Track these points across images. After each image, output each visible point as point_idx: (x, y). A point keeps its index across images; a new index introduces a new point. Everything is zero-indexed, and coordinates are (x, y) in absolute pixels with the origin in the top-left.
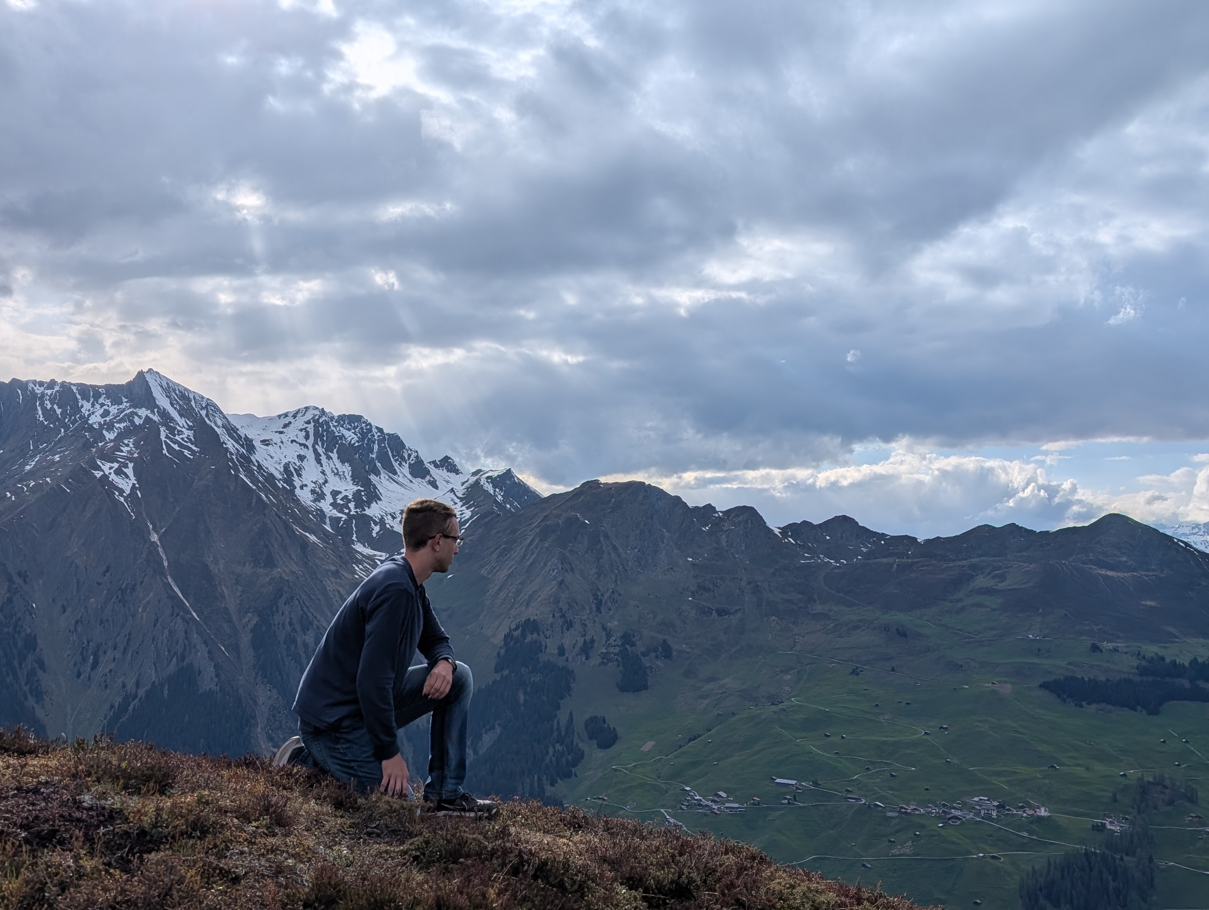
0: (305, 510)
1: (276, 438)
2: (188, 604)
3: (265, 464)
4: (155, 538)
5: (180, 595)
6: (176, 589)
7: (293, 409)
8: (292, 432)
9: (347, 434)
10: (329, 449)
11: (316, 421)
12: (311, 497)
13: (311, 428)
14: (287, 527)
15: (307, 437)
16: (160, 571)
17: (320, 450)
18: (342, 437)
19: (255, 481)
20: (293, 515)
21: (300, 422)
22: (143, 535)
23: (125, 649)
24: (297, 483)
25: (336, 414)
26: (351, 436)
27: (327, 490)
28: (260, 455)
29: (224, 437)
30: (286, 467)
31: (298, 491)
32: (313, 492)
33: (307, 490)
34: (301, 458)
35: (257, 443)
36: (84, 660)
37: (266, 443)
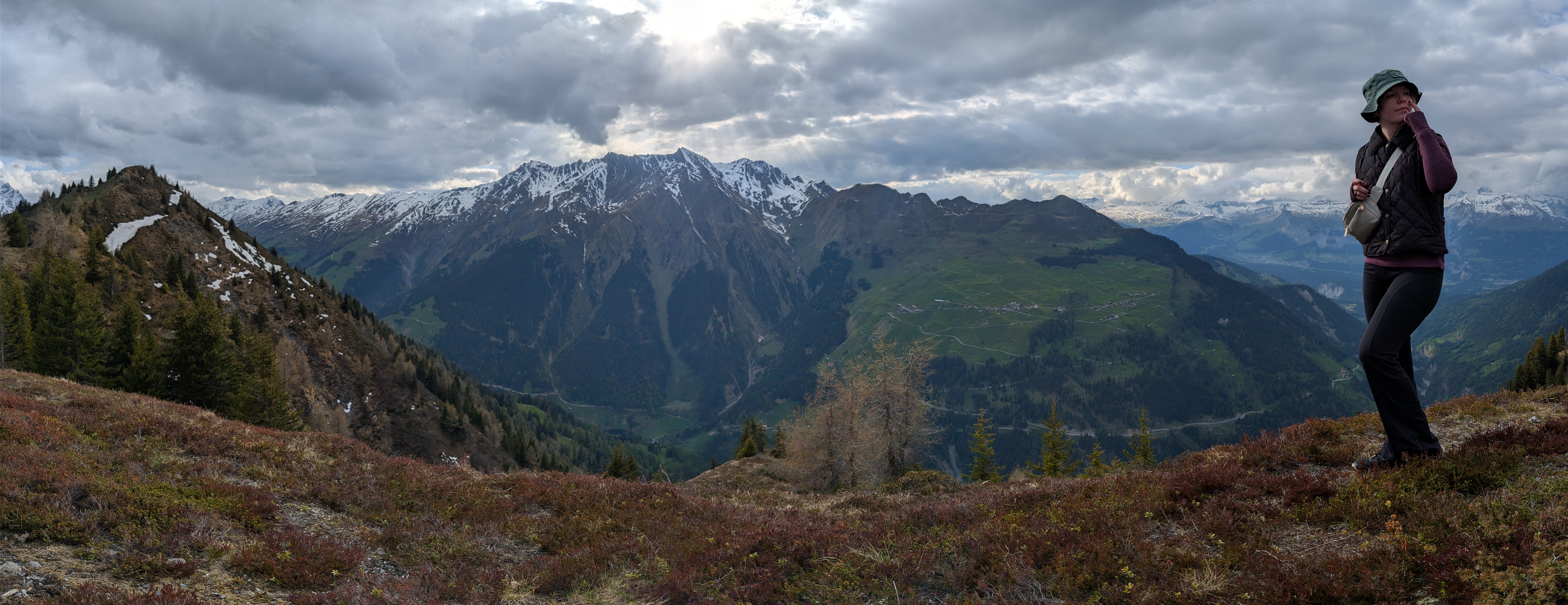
0: (743, 200)
1: (731, 171)
2: (701, 237)
3: (727, 182)
4: (688, 212)
5: (698, 234)
6: (697, 232)
7: (737, 160)
8: (737, 169)
9: (758, 168)
10: (751, 175)
11: (746, 164)
12: (745, 194)
13: (744, 167)
14: (736, 205)
15: (743, 171)
16: (690, 225)
17: (748, 175)
18: (757, 170)
19: (724, 189)
20: (739, 202)
21: (740, 165)
22: (683, 211)
23: (679, 255)
24: (740, 189)
25: (754, 161)
26: (760, 169)
27: (751, 191)
28: (725, 178)
29: (711, 172)
30: (735, 182)
31: (740, 192)
32: (746, 192)
33: (744, 192)
34: (741, 179)
35: (724, 174)
36: (664, 259)
37: (727, 173)
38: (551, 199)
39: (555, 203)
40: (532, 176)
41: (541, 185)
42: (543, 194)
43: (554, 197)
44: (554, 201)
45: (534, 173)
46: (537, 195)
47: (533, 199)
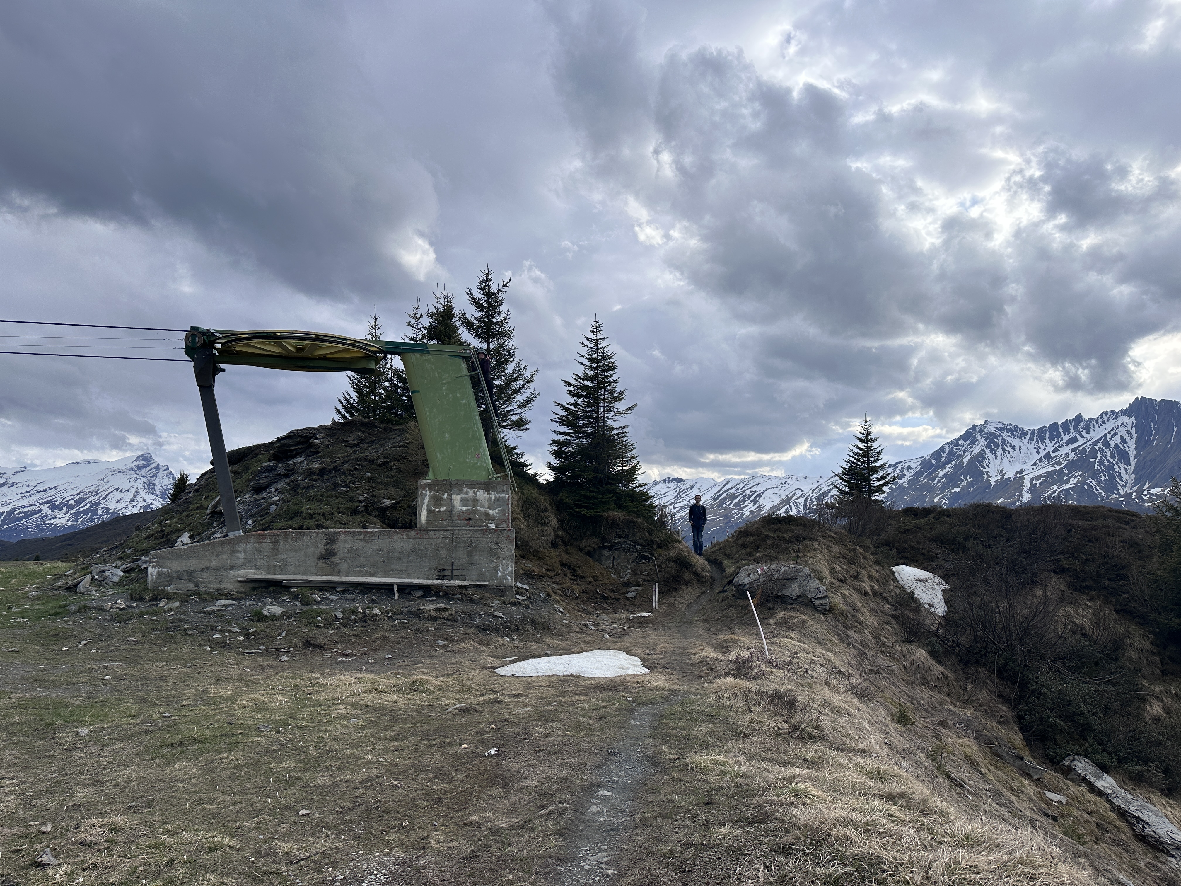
38: (1027, 483)
39: (1033, 489)
40: (988, 446)
41: (1005, 460)
42: (1010, 474)
43: (1032, 480)
44: (1033, 487)
45: (992, 441)
46: (999, 478)
47: (993, 483)
